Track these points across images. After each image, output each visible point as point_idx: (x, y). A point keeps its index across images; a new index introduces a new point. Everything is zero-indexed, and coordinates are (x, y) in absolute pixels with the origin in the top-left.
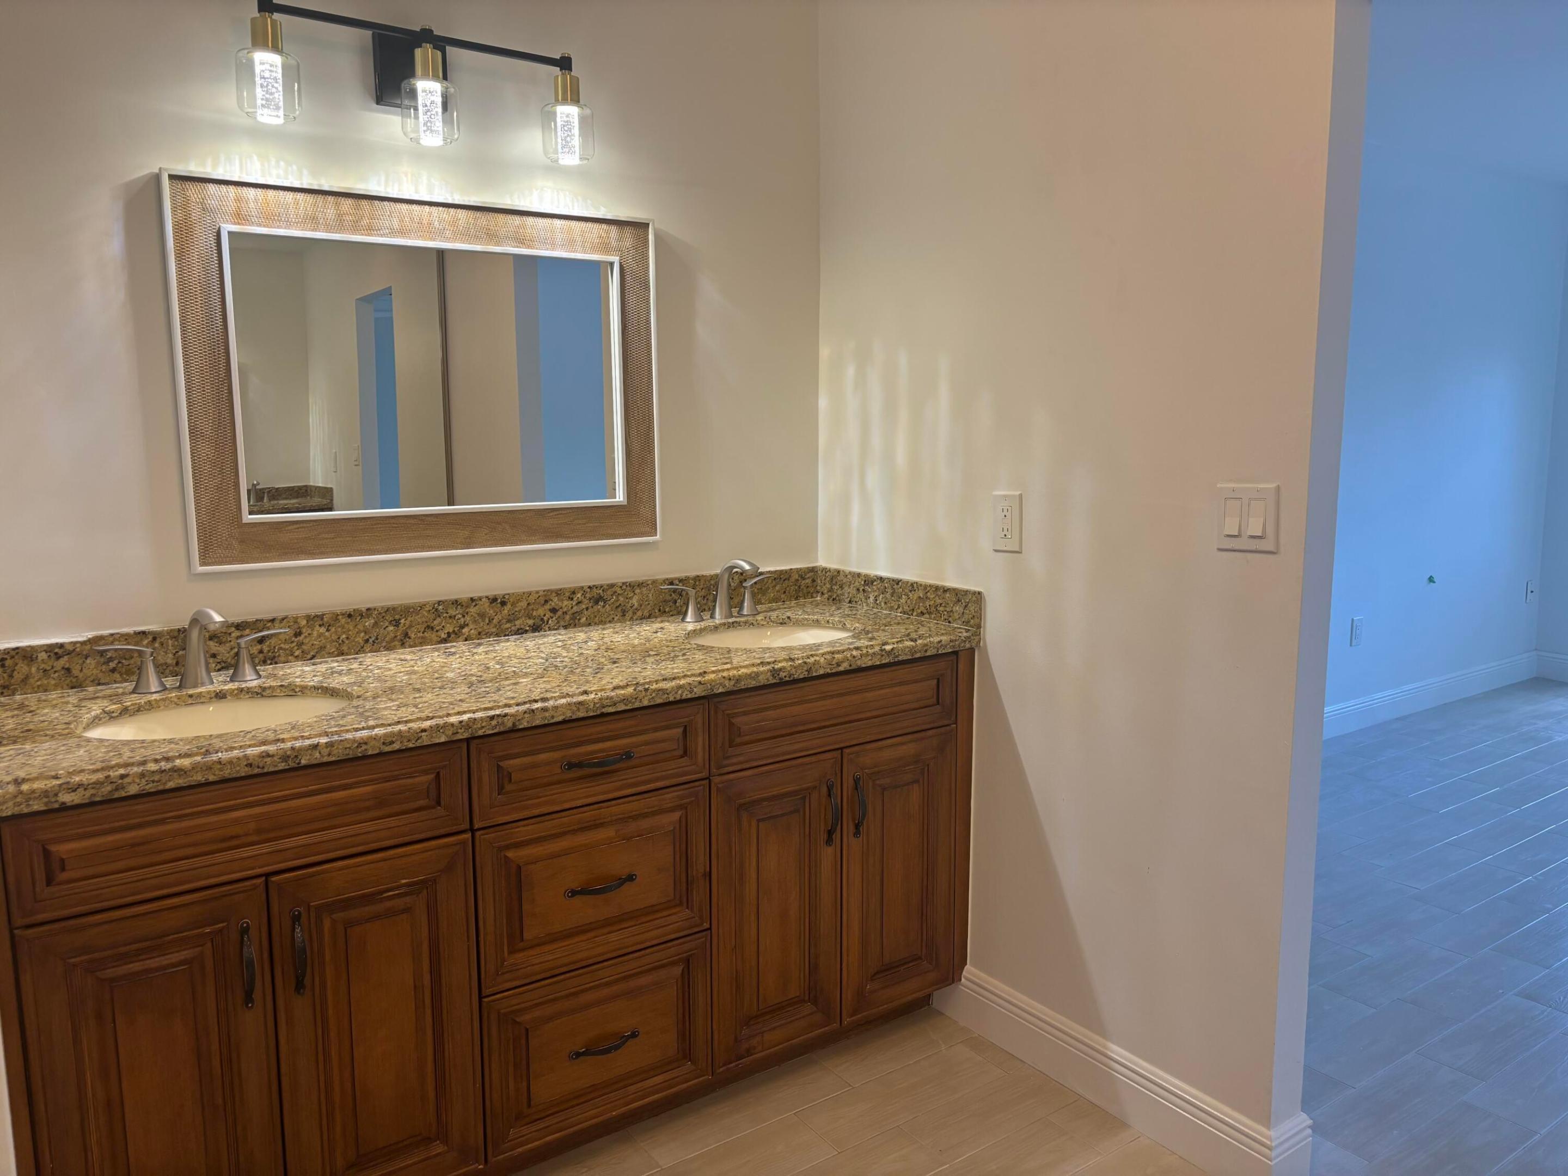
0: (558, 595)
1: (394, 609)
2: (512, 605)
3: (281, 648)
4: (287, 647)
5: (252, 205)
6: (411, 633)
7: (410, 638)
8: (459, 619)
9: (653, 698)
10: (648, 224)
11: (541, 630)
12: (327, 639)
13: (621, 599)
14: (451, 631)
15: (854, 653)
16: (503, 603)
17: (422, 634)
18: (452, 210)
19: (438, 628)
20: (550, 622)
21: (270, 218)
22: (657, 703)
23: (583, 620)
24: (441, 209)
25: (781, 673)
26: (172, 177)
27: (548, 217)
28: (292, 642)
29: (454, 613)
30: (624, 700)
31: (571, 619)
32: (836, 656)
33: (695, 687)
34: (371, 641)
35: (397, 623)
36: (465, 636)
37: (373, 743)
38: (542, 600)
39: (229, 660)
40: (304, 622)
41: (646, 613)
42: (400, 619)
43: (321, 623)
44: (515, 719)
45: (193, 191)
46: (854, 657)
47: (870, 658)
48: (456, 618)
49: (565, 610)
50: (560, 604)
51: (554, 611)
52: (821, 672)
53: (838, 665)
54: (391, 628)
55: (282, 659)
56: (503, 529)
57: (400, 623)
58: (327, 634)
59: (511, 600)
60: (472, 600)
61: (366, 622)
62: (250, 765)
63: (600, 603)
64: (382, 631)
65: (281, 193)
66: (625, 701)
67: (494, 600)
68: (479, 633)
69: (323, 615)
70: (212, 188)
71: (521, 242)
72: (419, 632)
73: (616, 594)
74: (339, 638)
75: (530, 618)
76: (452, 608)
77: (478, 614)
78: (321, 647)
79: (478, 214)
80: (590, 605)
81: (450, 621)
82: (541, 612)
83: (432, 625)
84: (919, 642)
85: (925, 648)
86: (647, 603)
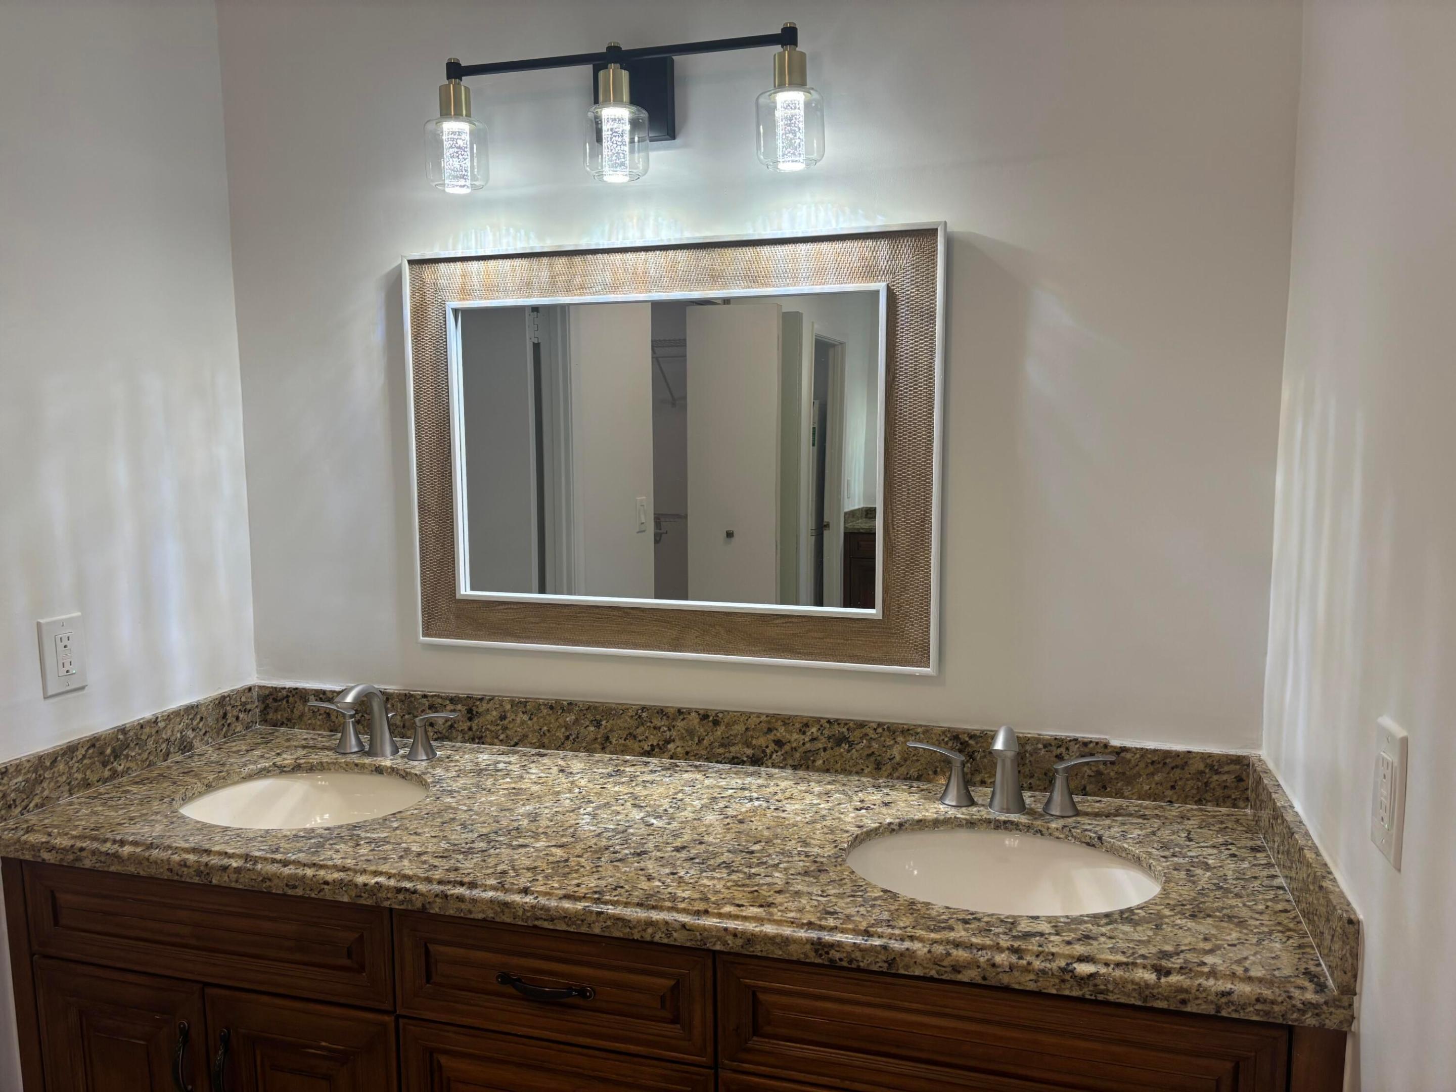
0: (785, 724)
1: (595, 708)
2: (726, 727)
3: (487, 729)
4: (493, 729)
5: (475, 279)
6: (613, 737)
7: (611, 743)
8: (665, 732)
9: (607, 927)
10: (936, 230)
11: (762, 764)
12: (530, 728)
13: (875, 745)
14: (655, 744)
15: (1000, 958)
16: (716, 723)
17: (623, 742)
18: (671, 253)
19: (641, 738)
20: (774, 756)
21: (490, 289)
22: (614, 935)
23: (819, 763)
24: (658, 253)
25: (832, 952)
26: (411, 262)
27: (790, 243)
28: (498, 725)
29: (659, 724)
30: (566, 917)
31: (801, 758)
32: (954, 952)
33: (676, 931)
34: (571, 738)
35: (598, 725)
36: (671, 753)
37: (276, 881)
38: (764, 726)
39: (444, 731)
40: (508, 707)
41: (913, 772)
42: (601, 721)
43: (524, 710)
44: (425, 900)
45: (428, 273)
46: (994, 965)
47: (1032, 977)
48: (662, 730)
49: (794, 745)
50: (788, 736)
51: (779, 743)
52: (918, 972)
53: (956, 969)
54: (592, 729)
55: (488, 740)
56: (717, 633)
57: (601, 725)
58: (529, 722)
59: (725, 720)
60: (680, 711)
61: (567, 717)
62: (170, 870)
63: (843, 745)
64: (582, 730)
65: (500, 261)
66: (566, 920)
67: (704, 716)
68: (687, 753)
69: (526, 702)
70: (443, 266)
71: (754, 280)
72: (621, 738)
73: (868, 738)
74: (540, 729)
75: (748, 747)
76: (657, 717)
77: (687, 730)
78: (524, 735)
79: (701, 253)
80: (830, 745)
81: (655, 732)
82: (761, 741)
83: (635, 733)
84: (1174, 979)
85: (1183, 996)
86: (915, 758)
